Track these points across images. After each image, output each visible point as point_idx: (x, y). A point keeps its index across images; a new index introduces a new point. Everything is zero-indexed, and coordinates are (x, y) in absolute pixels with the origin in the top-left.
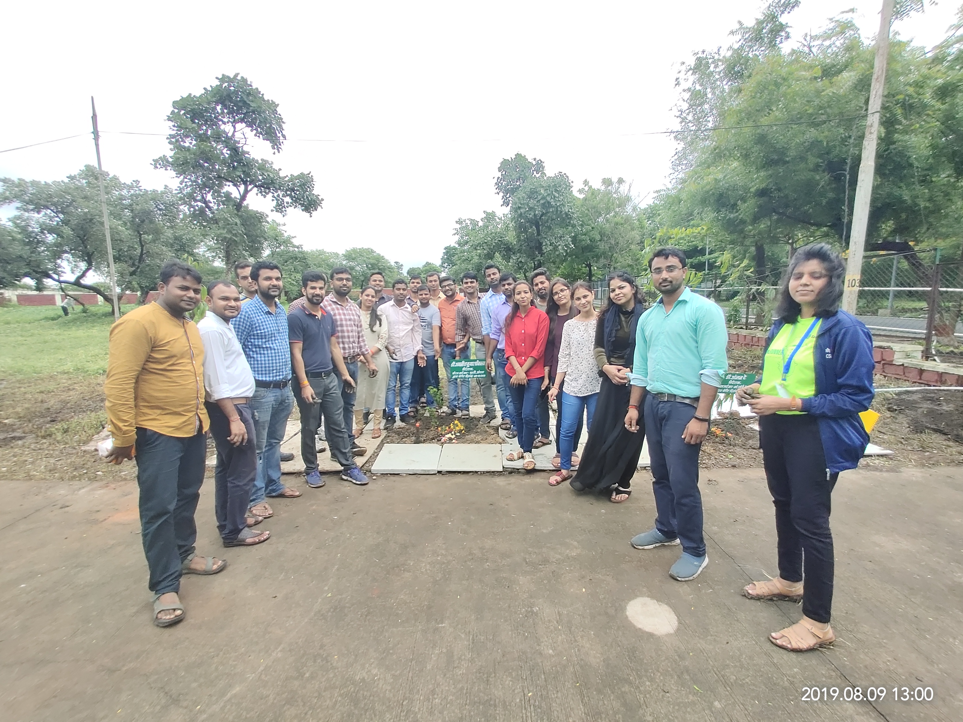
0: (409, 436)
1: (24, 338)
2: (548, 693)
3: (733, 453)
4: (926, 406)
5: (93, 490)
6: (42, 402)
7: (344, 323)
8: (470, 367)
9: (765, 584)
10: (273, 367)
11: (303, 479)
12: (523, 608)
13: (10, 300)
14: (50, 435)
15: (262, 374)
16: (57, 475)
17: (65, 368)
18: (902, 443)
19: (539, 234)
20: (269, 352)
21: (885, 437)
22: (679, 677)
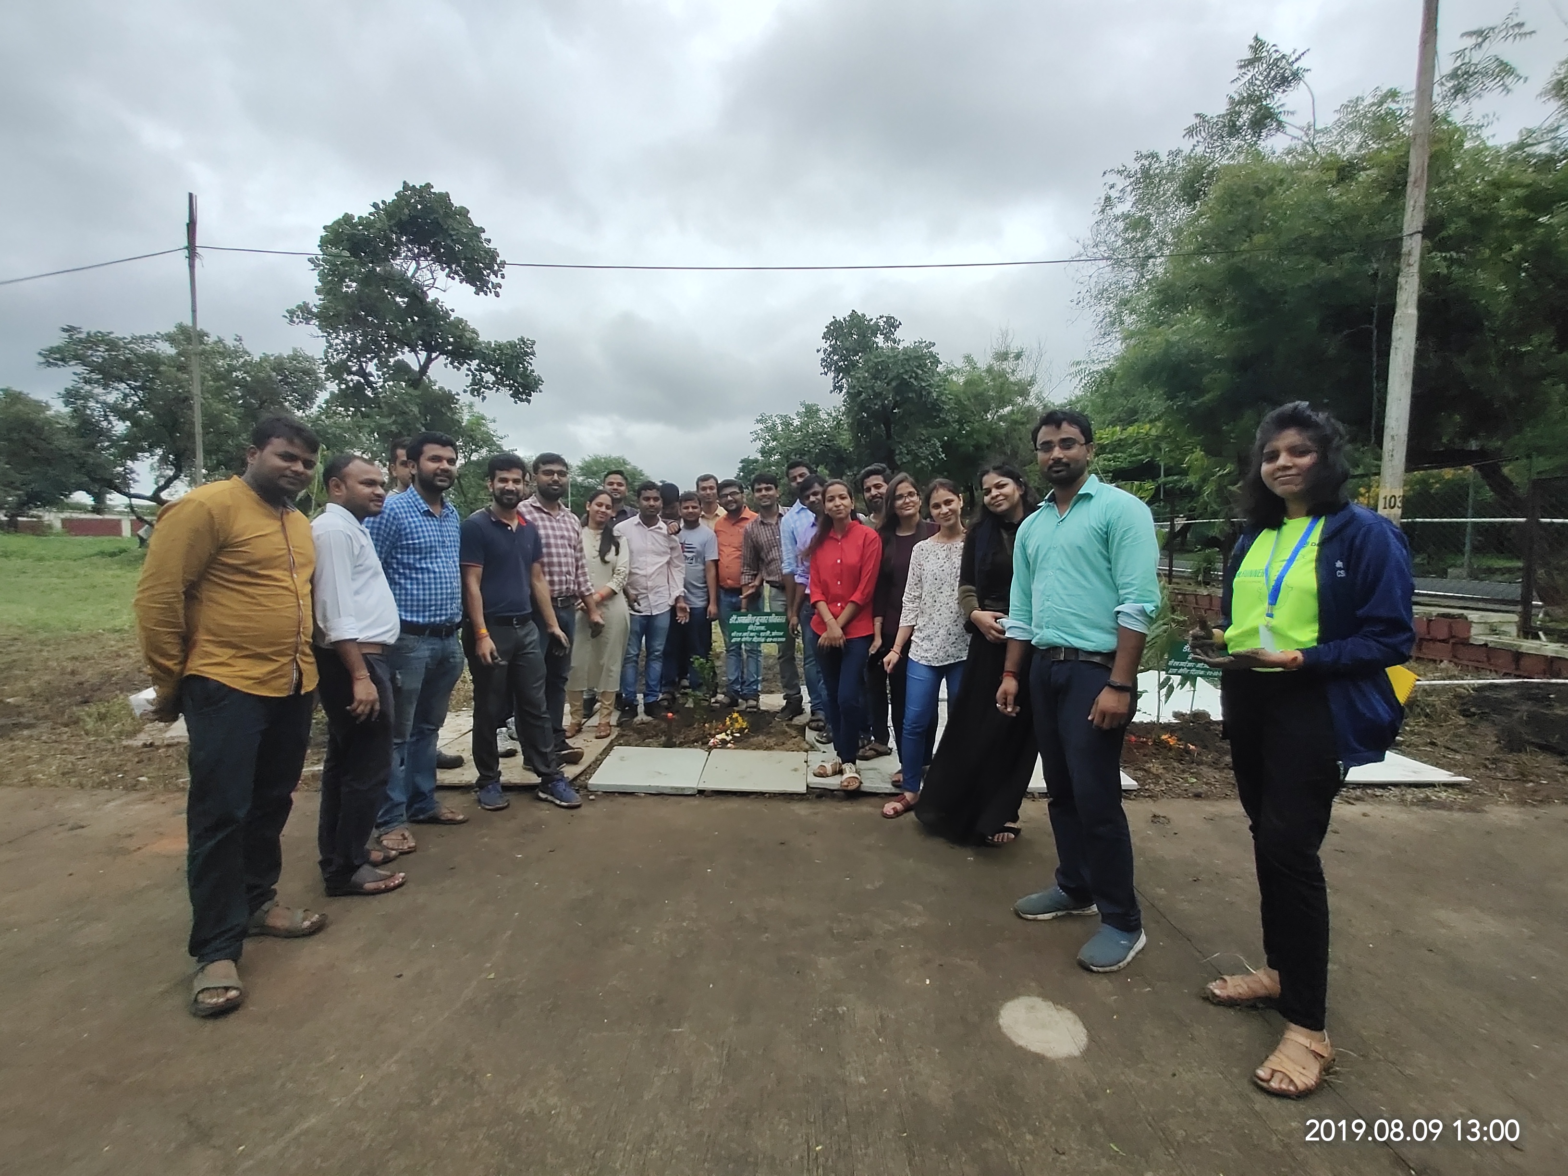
0: (656, 735)
1: (61, 581)
2: (850, 1147)
3: (1197, 775)
4: (1525, 708)
5: (127, 804)
6: (73, 673)
7: (552, 541)
8: (761, 624)
9: (1242, 979)
10: (430, 600)
11: (473, 796)
12: (820, 1006)
13: (50, 526)
14: (76, 723)
15: (412, 612)
16: (73, 780)
17: (118, 623)
18: (1486, 767)
19: (889, 436)
20: (426, 576)
21: (1458, 757)
22: (1083, 1128)
